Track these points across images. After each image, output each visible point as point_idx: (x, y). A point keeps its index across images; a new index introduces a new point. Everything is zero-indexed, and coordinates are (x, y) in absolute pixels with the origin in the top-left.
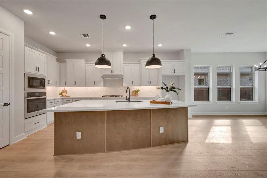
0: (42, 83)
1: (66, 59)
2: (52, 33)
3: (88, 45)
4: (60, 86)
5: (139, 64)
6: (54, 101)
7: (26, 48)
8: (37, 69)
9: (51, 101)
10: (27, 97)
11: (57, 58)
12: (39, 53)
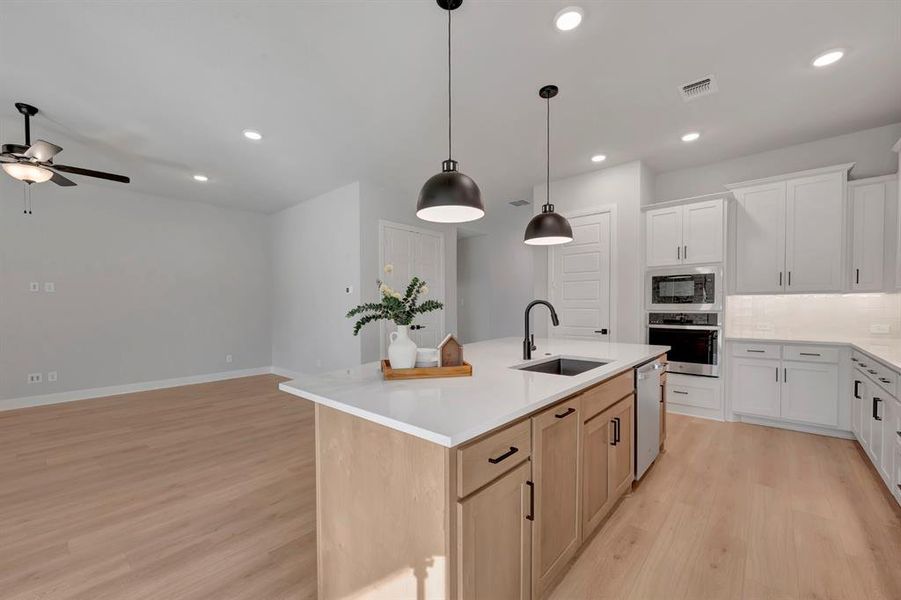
6: (779, 347)
7: (650, 213)
8: (682, 252)
9: (757, 348)
10: (650, 323)
11: (850, 166)
12: (693, 206)
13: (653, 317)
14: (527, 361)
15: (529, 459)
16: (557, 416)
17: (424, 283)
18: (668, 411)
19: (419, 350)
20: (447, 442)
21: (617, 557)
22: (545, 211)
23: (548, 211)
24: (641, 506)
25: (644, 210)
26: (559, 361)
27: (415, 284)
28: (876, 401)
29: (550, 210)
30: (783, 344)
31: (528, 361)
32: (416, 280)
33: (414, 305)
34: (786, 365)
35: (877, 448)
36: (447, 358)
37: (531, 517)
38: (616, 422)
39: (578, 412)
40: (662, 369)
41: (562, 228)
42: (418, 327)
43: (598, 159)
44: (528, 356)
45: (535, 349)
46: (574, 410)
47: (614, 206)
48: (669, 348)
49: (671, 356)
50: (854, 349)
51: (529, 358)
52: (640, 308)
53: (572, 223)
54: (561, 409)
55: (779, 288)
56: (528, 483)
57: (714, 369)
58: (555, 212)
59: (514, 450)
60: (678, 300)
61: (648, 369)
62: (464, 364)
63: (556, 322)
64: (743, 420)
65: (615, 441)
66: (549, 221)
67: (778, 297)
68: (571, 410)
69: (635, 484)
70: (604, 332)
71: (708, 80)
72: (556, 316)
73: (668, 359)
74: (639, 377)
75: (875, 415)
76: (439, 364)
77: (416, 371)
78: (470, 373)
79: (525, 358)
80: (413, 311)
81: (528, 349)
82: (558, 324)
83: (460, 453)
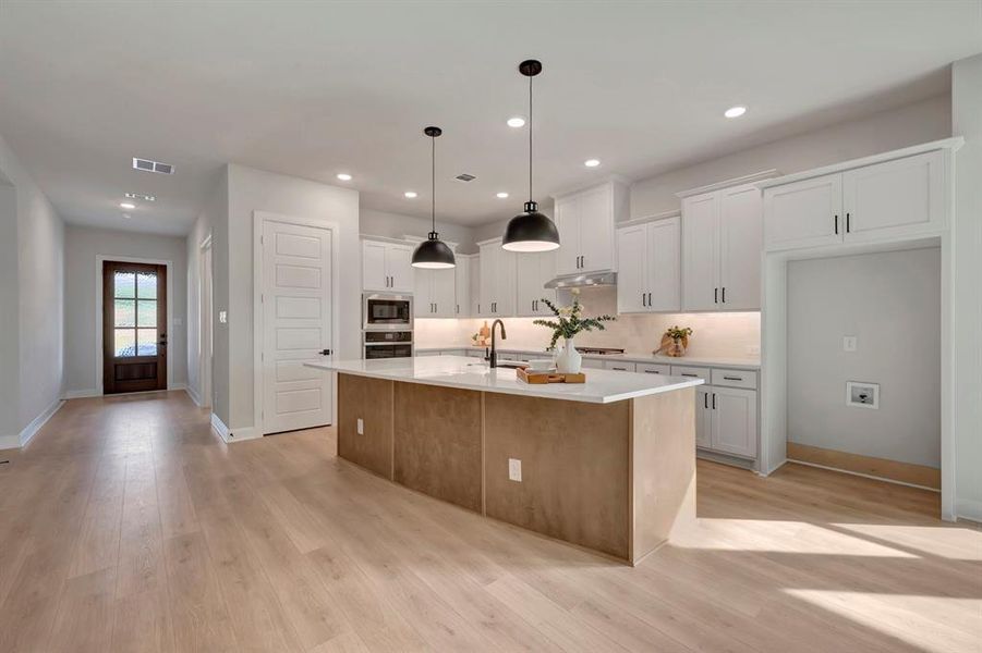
0: (402, 310)
1: (479, 244)
2: (411, 195)
3: (503, 195)
4: (470, 315)
5: (675, 220)
7: (366, 242)
8: (390, 282)
10: (367, 341)
13: (370, 336)
25: (362, 238)
43: (345, 177)
52: (358, 328)
55: (432, 314)
70: (326, 352)
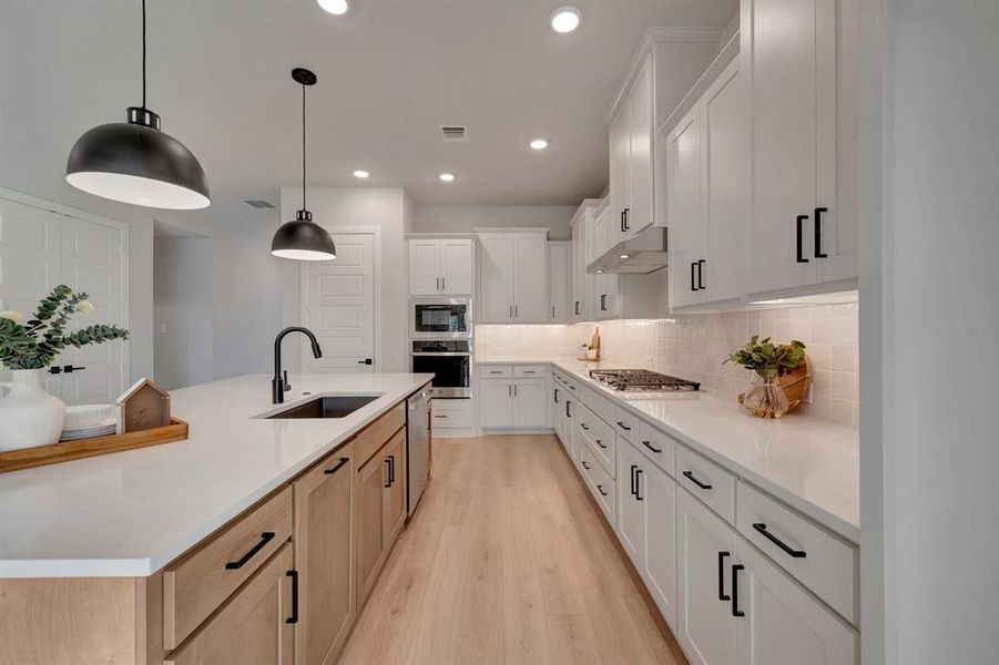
6: (510, 368)
7: (413, 242)
8: (440, 284)
9: (496, 369)
10: (414, 351)
11: (548, 230)
12: (448, 241)
13: (417, 345)
14: (278, 406)
15: (289, 540)
16: (327, 472)
17: (84, 296)
18: (433, 436)
19: (70, 410)
20: (144, 568)
21: (394, 612)
22: (301, 218)
23: (304, 218)
24: (414, 543)
25: (407, 238)
26: (320, 402)
27: (61, 297)
28: (568, 403)
29: (307, 217)
30: (514, 365)
31: (281, 405)
32: (62, 292)
33: (59, 332)
34: (516, 382)
35: (569, 437)
36: (136, 416)
37: (293, 620)
38: (390, 461)
39: (351, 461)
40: (429, 398)
41: (322, 242)
42: (69, 369)
43: (361, 174)
44: (279, 398)
45: (289, 388)
46: (347, 459)
47: (377, 229)
48: (433, 375)
49: (436, 383)
50: (553, 365)
51: (281, 400)
52: (404, 335)
53: (335, 239)
54: (332, 461)
55: (511, 320)
56: (289, 573)
57: (466, 391)
58: (313, 221)
59: (268, 537)
60: (436, 328)
61: (417, 399)
62: (173, 423)
63: (317, 352)
64: (490, 433)
65: (390, 481)
66: (306, 232)
67: (509, 327)
68: (344, 461)
69: (407, 521)
70: (369, 362)
71: (462, 129)
72: (318, 346)
73: (434, 386)
74: (411, 407)
75: (568, 415)
76: (119, 430)
77: (61, 449)
78: (185, 435)
79: (275, 402)
80: (55, 343)
81: (279, 389)
82: (320, 356)
83: (171, 576)
